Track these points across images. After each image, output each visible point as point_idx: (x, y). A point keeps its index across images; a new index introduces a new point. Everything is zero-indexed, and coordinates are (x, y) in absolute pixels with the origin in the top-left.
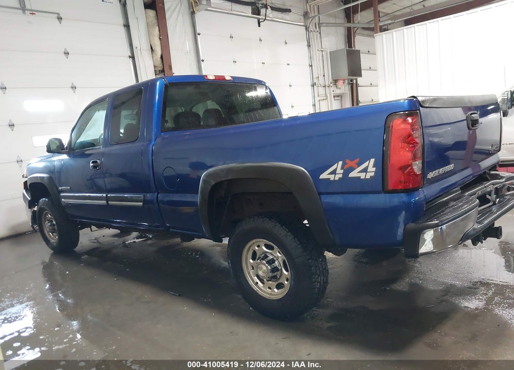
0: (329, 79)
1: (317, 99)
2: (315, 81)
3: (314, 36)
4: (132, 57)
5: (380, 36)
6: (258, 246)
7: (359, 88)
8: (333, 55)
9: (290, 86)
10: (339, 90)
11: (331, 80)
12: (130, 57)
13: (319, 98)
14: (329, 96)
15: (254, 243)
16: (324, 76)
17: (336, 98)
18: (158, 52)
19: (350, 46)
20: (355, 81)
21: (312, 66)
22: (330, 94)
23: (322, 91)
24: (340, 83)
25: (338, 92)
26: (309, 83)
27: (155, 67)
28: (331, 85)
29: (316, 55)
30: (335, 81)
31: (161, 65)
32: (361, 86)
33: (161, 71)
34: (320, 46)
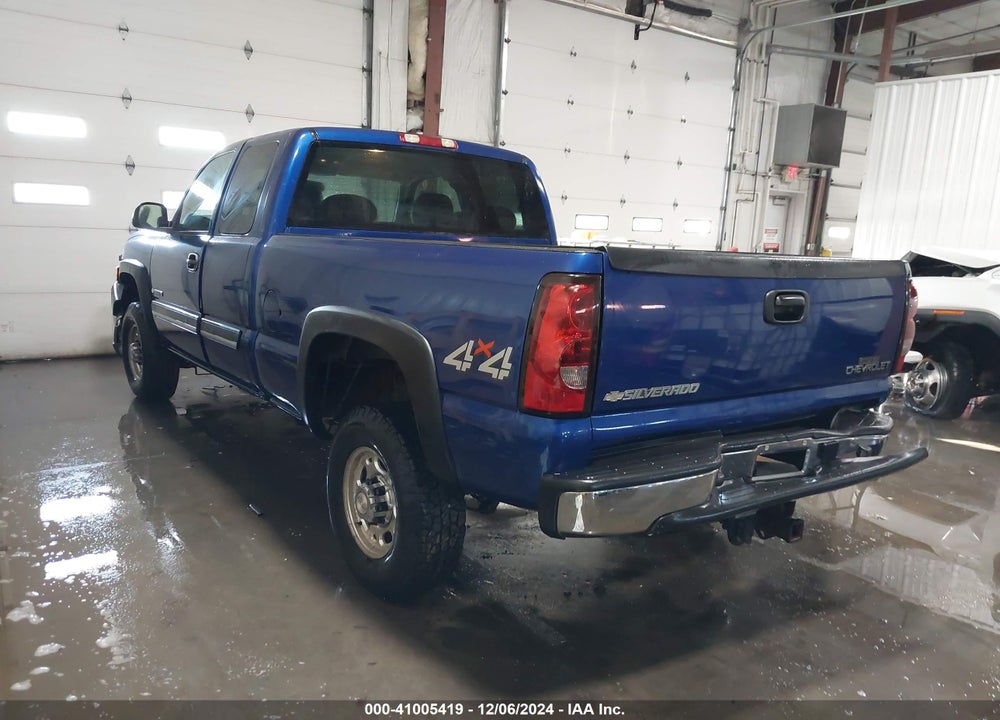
0: (766, 162)
1: (733, 196)
2: (737, 160)
3: (753, 72)
4: (368, 71)
5: (887, 89)
6: (370, 460)
7: (831, 188)
8: (786, 114)
9: (680, 163)
10: (785, 186)
11: (771, 163)
12: (364, 69)
13: (739, 197)
14: (760, 195)
15: (363, 454)
16: (758, 153)
17: (777, 201)
18: (420, 65)
19: (830, 101)
20: (824, 174)
21: (734, 130)
22: (764, 192)
23: (746, 182)
24: (790, 173)
25: (782, 189)
26: (723, 162)
27: (408, 92)
28: (770, 174)
29: (748, 110)
30: (781, 168)
31: (421, 92)
32: (836, 185)
33: (420, 102)
34: (761, 94)
